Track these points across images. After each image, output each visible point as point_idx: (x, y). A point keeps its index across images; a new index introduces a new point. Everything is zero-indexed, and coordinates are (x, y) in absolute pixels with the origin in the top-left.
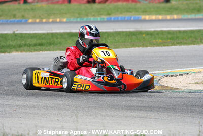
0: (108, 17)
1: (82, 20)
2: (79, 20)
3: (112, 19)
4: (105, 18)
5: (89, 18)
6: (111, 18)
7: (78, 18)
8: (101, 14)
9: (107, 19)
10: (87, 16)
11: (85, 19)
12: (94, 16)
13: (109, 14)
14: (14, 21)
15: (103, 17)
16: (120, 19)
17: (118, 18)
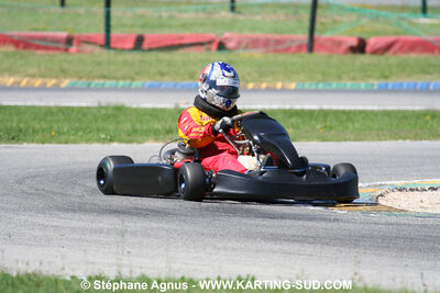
0: (383, 82)
1: (328, 87)
2: (321, 86)
3: (390, 87)
4: (376, 83)
5: (343, 83)
6: (387, 85)
7: (319, 82)
8: (370, 77)
9: (379, 85)
10: (339, 78)
11: (334, 85)
12: (354, 79)
13: (386, 77)
14: (190, 85)
15: (371, 81)
16: (405, 86)
17: (401, 85)
